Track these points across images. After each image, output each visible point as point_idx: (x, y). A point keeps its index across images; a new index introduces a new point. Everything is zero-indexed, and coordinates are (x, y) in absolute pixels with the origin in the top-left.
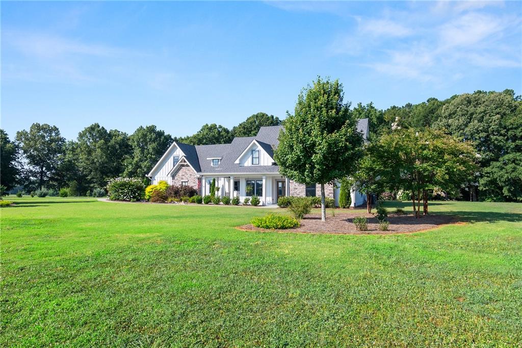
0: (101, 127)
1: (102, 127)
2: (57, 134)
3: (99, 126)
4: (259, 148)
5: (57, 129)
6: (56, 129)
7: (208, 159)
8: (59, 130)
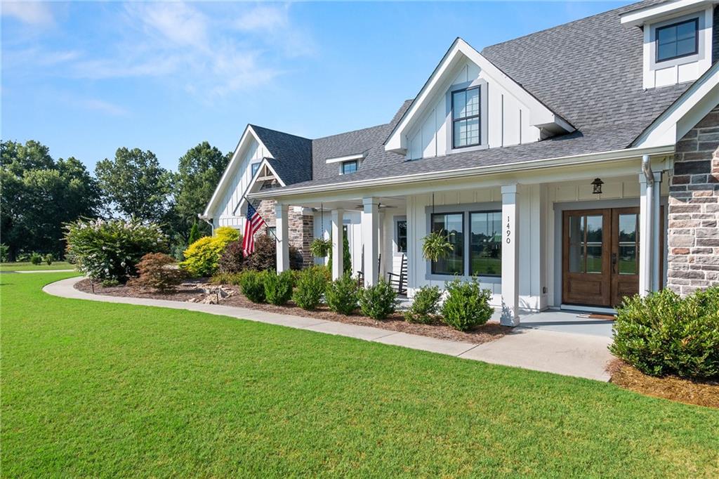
0: (212, 148)
1: (214, 148)
2: (155, 162)
3: (208, 147)
4: (482, 75)
5: (154, 156)
6: (152, 156)
7: (328, 161)
8: (156, 157)
